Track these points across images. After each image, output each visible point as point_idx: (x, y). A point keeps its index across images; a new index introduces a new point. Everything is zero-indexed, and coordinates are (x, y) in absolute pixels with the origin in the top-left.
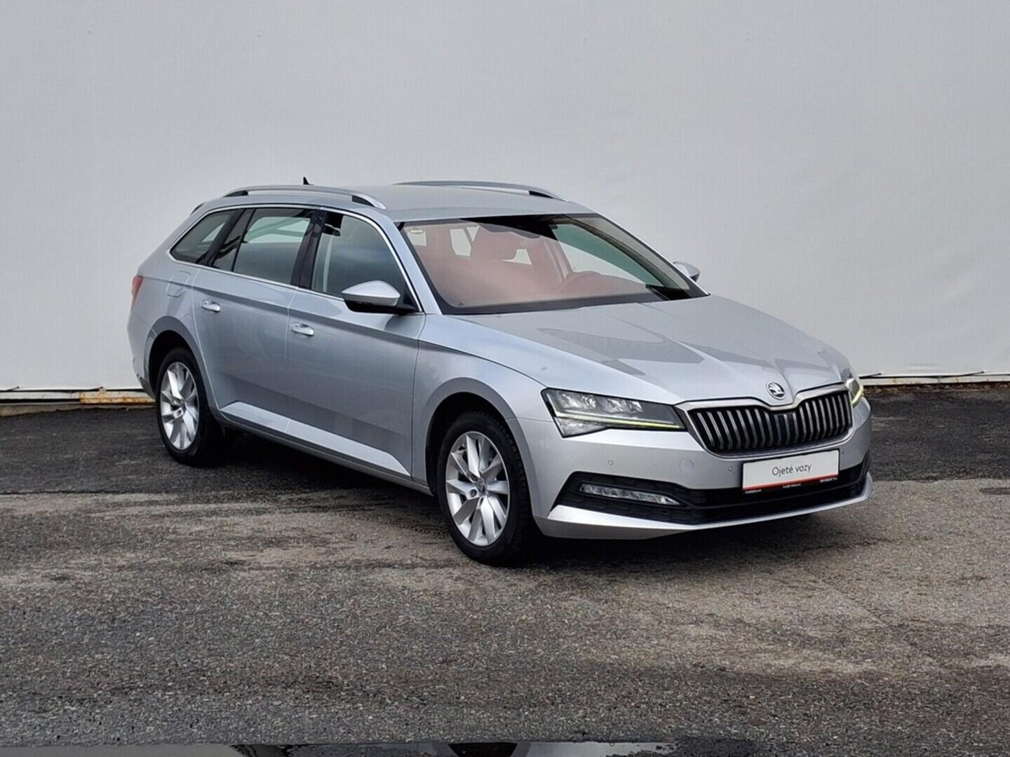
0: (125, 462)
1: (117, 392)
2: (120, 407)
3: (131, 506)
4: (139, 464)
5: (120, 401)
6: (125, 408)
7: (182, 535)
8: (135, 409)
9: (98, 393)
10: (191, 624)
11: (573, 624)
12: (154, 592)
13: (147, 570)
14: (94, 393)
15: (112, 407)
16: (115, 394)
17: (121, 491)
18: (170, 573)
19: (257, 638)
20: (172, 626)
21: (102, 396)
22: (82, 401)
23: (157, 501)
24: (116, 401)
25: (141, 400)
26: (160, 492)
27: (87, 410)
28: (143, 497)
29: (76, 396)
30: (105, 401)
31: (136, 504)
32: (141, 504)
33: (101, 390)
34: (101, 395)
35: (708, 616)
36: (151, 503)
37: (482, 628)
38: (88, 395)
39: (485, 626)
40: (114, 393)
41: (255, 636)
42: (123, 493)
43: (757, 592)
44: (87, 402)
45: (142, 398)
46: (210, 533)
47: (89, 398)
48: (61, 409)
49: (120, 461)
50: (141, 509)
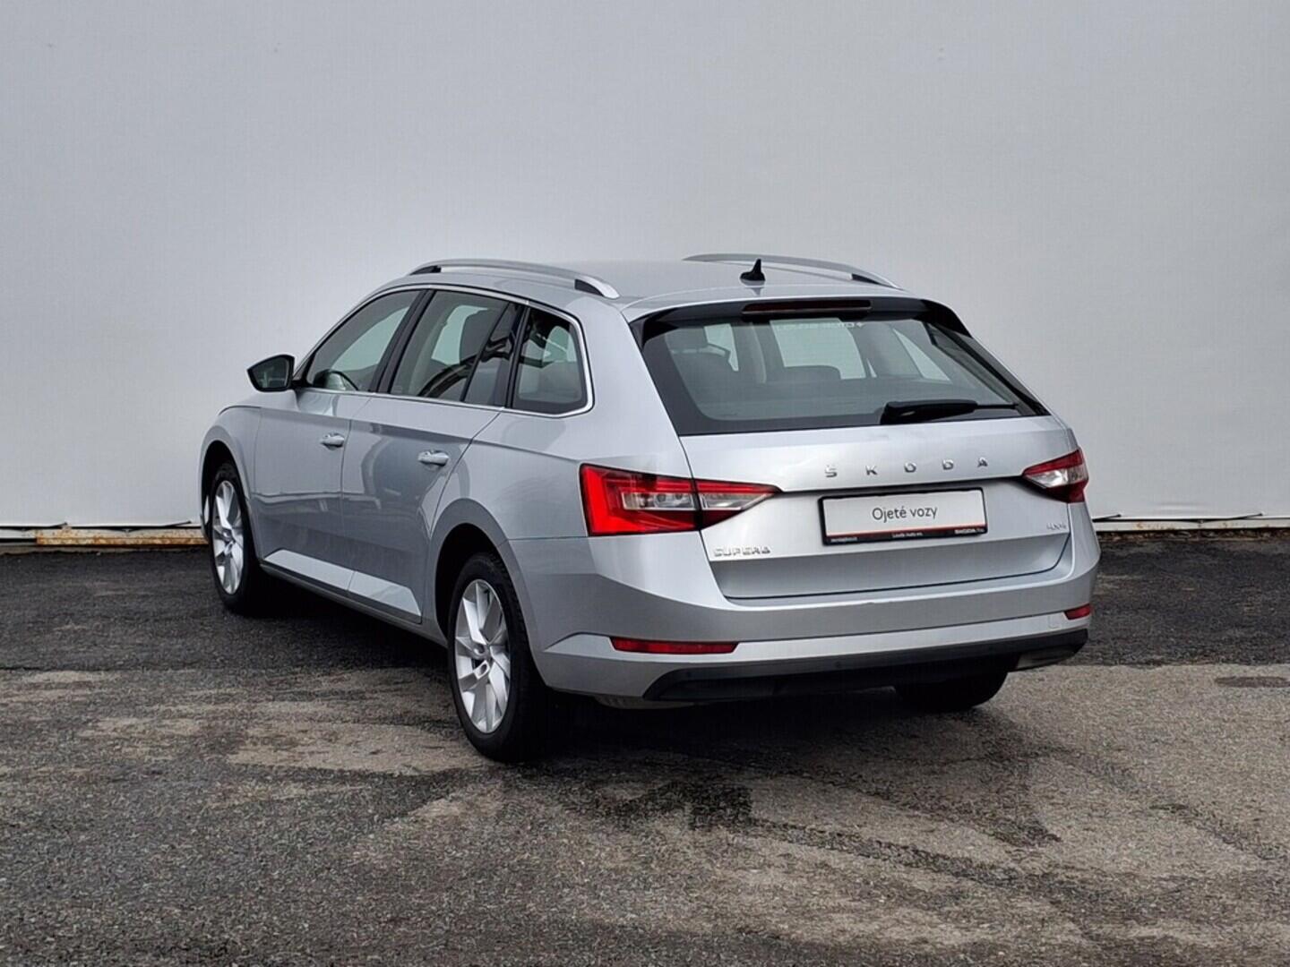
0: (68, 627)
1: (86, 531)
2: (90, 550)
3: (52, 688)
4: (84, 630)
5: (90, 542)
6: (95, 553)
7: (103, 731)
8: (109, 554)
9: (60, 531)
10: (64, 860)
11: (590, 867)
12: (32, 812)
13: (34, 781)
14: (56, 531)
15: (79, 550)
16: (83, 533)
17: (46, 668)
18: (64, 785)
19: (148, 882)
20: (37, 863)
21: (65, 535)
22: (39, 542)
23: (89, 682)
24: (84, 543)
25: (119, 542)
26: (99, 670)
27: (45, 554)
28: (72, 676)
29: (31, 535)
30: (70, 542)
31: (60, 686)
32: (66, 686)
33: (64, 527)
34: (65, 534)
35: (782, 858)
36: (80, 685)
37: (463, 871)
38: (47, 534)
39: (467, 869)
40: (82, 531)
41: (146, 878)
42: (48, 670)
43: (861, 823)
44: (46, 543)
45: (118, 538)
46: (141, 728)
47: (48, 537)
48: (11, 552)
49: (60, 624)
50: (59, 693)
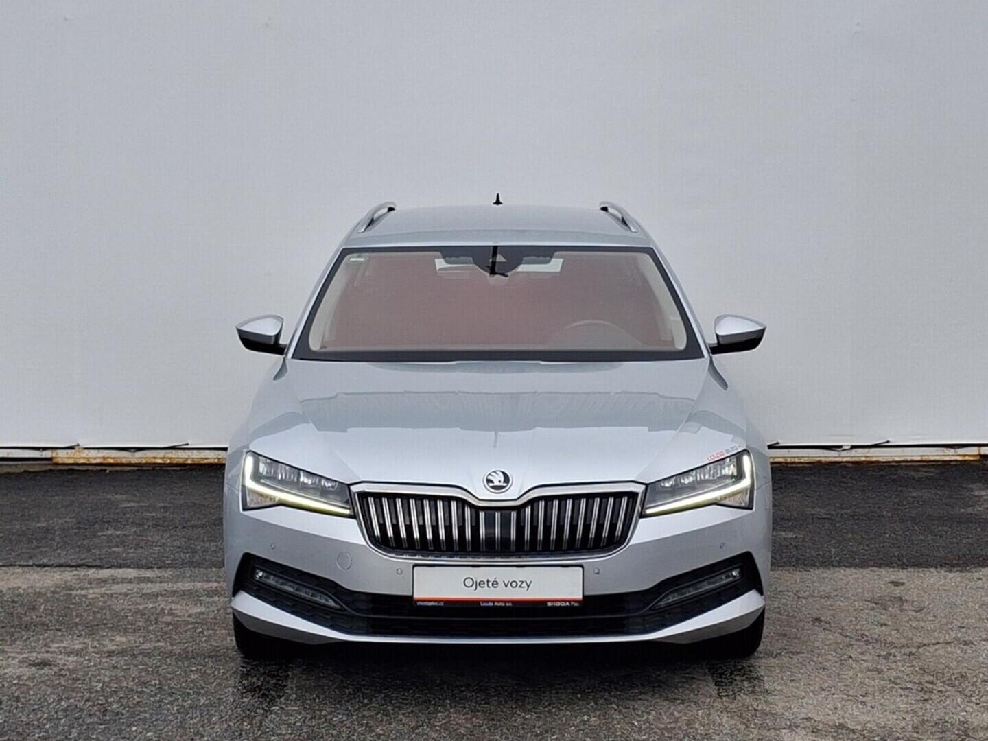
0: (109, 532)
1: (96, 451)
2: (99, 468)
3: (118, 583)
4: (125, 535)
5: (98, 461)
6: (105, 470)
7: (180, 617)
8: (117, 471)
9: (73, 451)
10: (195, 718)
11: (643, 727)
12: (150, 681)
13: (141, 656)
14: (69, 451)
15: (90, 468)
16: (93, 453)
17: (106, 566)
18: (168, 660)
19: (273, 735)
20: (173, 721)
21: (78, 455)
22: (55, 461)
23: (149, 578)
24: (94, 462)
25: (124, 461)
26: (152, 568)
27: (60, 471)
28: (132, 573)
29: (47, 454)
30: (82, 461)
31: (123, 581)
32: (130, 581)
33: (77, 448)
34: (77, 453)
35: (805, 720)
36: (141, 580)
37: (537, 729)
38: (62, 454)
39: (539, 727)
40: (92, 451)
41: (271, 733)
42: (108, 568)
43: (864, 694)
44: (61, 462)
45: (125, 458)
46: (212, 615)
47: (63, 457)
48: (31, 470)
49: (102, 530)
50: (130, 586)
